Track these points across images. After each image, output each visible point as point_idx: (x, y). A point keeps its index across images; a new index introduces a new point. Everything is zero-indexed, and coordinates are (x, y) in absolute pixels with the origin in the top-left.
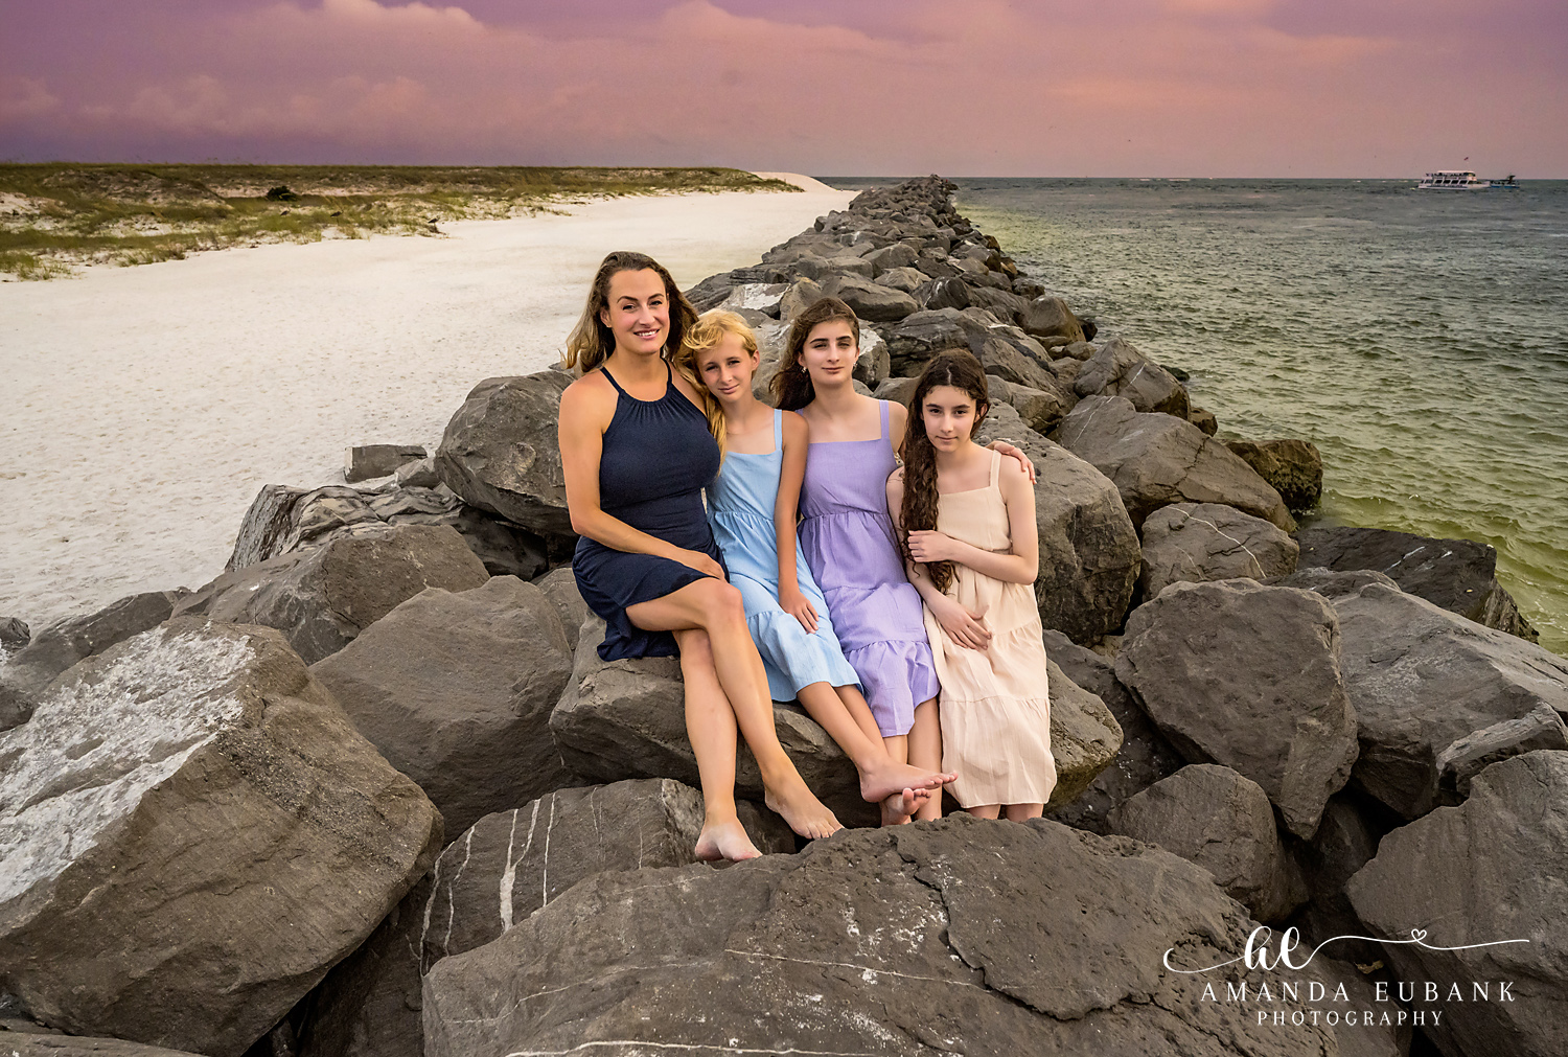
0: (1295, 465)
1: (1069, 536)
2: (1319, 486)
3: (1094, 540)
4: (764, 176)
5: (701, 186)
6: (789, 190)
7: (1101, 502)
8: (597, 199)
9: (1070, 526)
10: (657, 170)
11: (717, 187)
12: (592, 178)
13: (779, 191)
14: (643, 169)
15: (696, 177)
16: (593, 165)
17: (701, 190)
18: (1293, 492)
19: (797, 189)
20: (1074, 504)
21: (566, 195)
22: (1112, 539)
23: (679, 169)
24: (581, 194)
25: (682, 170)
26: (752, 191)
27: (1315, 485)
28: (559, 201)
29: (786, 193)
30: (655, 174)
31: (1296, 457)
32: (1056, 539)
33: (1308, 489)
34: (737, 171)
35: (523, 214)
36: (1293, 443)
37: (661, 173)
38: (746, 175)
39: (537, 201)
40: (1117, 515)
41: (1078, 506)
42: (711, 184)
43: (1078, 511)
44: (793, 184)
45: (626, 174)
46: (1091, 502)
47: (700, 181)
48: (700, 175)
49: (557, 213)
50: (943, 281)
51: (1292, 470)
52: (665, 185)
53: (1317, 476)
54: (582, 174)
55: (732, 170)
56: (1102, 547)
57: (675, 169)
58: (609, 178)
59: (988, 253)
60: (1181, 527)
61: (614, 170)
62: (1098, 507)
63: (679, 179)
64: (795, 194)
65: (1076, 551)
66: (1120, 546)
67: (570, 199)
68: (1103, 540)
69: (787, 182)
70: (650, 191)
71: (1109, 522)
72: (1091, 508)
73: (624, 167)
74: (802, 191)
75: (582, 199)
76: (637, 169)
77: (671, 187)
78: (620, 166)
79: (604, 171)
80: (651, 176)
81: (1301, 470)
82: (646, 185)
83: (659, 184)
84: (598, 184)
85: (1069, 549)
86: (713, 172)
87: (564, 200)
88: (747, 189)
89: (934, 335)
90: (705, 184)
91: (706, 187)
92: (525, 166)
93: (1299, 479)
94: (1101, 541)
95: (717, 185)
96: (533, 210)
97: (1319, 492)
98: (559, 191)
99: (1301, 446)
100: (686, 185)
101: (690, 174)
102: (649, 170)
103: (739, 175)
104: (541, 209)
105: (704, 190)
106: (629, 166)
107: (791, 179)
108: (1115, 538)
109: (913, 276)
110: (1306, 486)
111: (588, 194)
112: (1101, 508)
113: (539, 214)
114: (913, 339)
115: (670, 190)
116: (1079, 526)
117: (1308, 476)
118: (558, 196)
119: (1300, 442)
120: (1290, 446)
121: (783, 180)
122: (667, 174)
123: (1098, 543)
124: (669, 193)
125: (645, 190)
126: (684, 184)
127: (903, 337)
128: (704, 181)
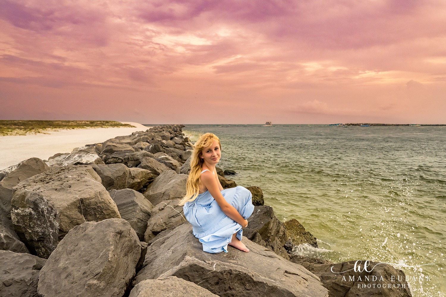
0: (255, 194)
1: (80, 212)
2: (263, 200)
3: (93, 213)
4: (123, 123)
5: (102, 126)
6: (131, 127)
7: (94, 197)
8: (64, 130)
9: (79, 208)
10: (87, 121)
11: (108, 126)
12: (64, 124)
13: (128, 127)
14: (82, 121)
15: (100, 124)
16: (64, 120)
17: (102, 127)
18: (256, 203)
19: (134, 127)
20: (79, 198)
21: (52, 129)
22: (102, 212)
23: (95, 121)
24: (58, 128)
25: (96, 121)
26: (119, 127)
27: (262, 200)
28: (49, 130)
29: (130, 128)
30: (86, 122)
31: (255, 192)
32: (71, 214)
33: (260, 201)
34: (115, 122)
35: (31, 134)
36: (253, 187)
37: (89, 122)
38: (117, 123)
39: (40, 130)
40: (103, 202)
41: (81, 199)
42: (105, 125)
43: (82, 201)
44: (133, 125)
45: (76, 122)
46: (88, 196)
47: (102, 125)
48: (102, 123)
49: (45, 134)
50: (152, 145)
51: (254, 196)
52: (90, 126)
53: (262, 197)
54: (60, 123)
55: (113, 121)
56: (98, 216)
57: (94, 121)
58: (70, 124)
59: (181, 141)
60: (163, 209)
61: (72, 121)
62: (93, 199)
63: (94, 124)
64: (133, 128)
65: (86, 218)
66: (108, 215)
67: (54, 130)
68: (98, 212)
69: (131, 125)
70: (84, 128)
71: (99, 205)
72: (88, 199)
73: (76, 120)
74: (136, 127)
75: (58, 130)
76: (80, 121)
77: (91, 126)
78: (75, 120)
79: (69, 122)
80: (85, 123)
81: (257, 195)
82: (83, 126)
83: (87, 125)
84: (65, 126)
85: (81, 218)
86: (107, 122)
87: (51, 130)
88: (118, 127)
89: (125, 156)
90: (104, 125)
91: (104, 126)
92: (39, 120)
93: (257, 198)
94: (97, 214)
95: (108, 125)
96: (36, 133)
97: (263, 202)
98: (50, 128)
99: (256, 188)
100: (97, 126)
101: (99, 122)
102: (85, 121)
103: (115, 123)
104: (39, 132)
105: (103, 127)
106: (78, 120)
107: (132, 124)
108: (104, 212)
109: (145, 144)
110: (259, 201)
111: (61, 128)
112: (94, 200)
113: (38, 134)
114: (117, 158)
115: (91, 127)
116: (84, 207)
117: (259, 197)
118: (49, 129)
119: (255, 187)
120: (253, 188)
121: (129, 124)
122: (91, 123)
123: (96, 214)
124: (91, 128)
125: (82, 127)
126: (96, 125)
127: (113, 157)
128: (103, 125)
